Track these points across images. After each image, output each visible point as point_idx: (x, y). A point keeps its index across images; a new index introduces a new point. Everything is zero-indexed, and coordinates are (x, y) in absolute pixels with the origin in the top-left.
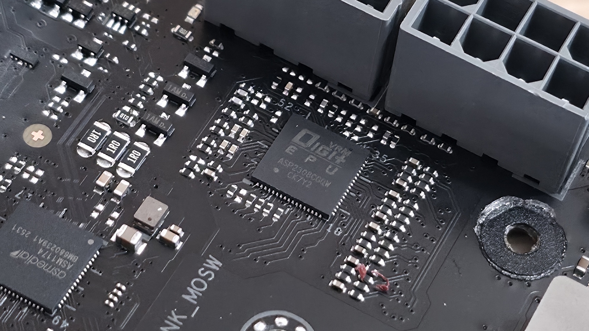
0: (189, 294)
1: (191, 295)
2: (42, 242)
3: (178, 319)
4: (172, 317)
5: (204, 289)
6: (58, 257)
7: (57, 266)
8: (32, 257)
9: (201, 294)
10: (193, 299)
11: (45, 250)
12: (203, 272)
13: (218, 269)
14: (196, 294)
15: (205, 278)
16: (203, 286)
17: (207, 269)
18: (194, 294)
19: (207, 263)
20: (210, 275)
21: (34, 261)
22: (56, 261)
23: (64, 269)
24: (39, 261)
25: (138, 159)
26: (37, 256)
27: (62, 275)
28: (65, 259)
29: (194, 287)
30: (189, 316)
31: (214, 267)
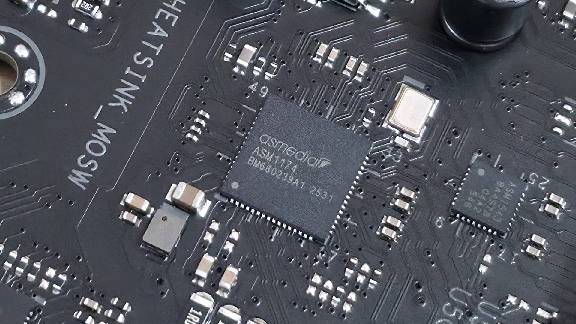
0: (106, 135)
1: (104, 133)
2: (294, 181)
3: (118, 101)
4: (126, 103)
5: (90, 143)
6: (272, 163)
7: (272, 150)
8: (303, 160)
9: (94, 135)
10: (102, 128)
11: (289, 171)
12: (93, 165)
13: (74, 171)
14: (99, 135)
15: (89, 157)
16: (92, 147)
17: (88, 170)
18: (102, 134)
19: (87, 178)
20: (84, 161)
21: (300, 156)
22: (273, 157)
23: (262, 146)
24: (294, 155)
25: (188, 315)
26: (298, 162)
27: (264, 139)
28: (263, 160)
29: (101, 143)
30: (106, 106)
31: (79, 173)
